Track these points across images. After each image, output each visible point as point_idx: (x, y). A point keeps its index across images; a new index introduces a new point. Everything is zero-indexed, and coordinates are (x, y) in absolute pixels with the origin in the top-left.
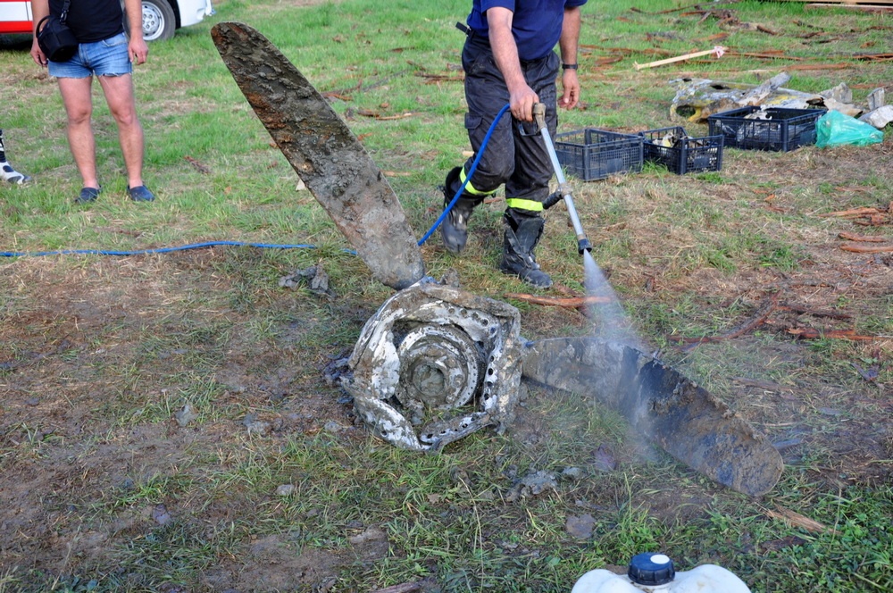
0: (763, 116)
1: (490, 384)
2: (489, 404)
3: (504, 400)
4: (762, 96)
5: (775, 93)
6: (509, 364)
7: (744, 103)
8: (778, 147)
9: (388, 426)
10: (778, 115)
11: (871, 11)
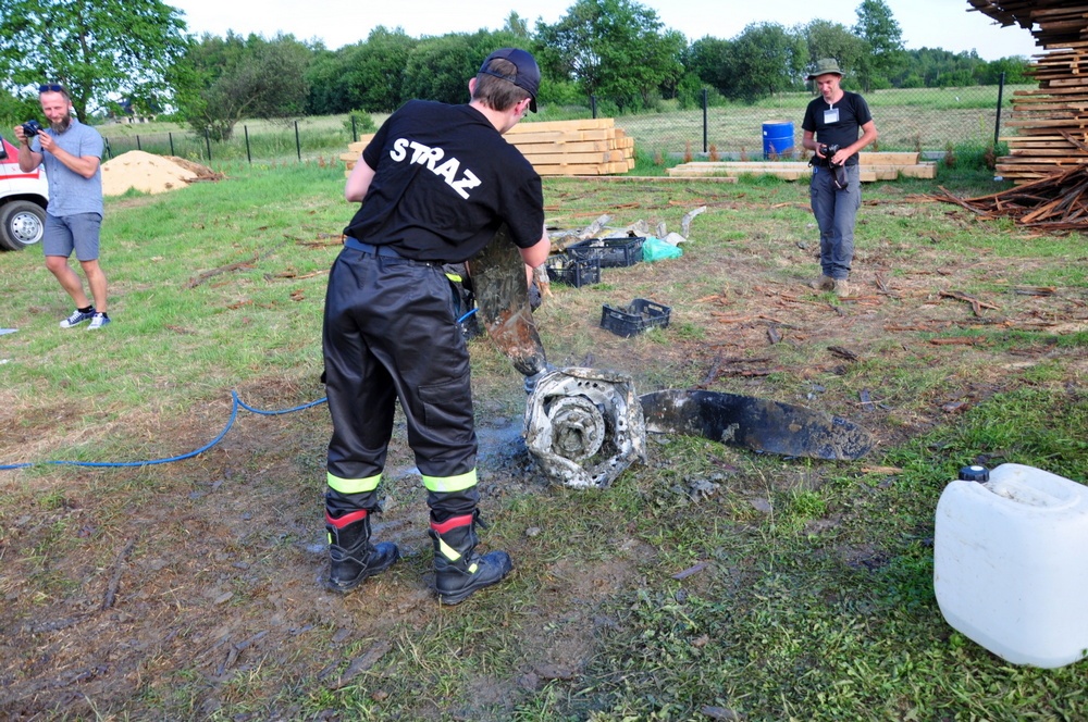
0: (602, 244)
1: (622, 432)
2: (625, 447)
3: (636, 442)
4: (595, 232)
5: (602, 228)
6: (632, 415)
7: (583, 237)
8: (624, 264)
9: (568, 474)
10: (612, 243)
11: (586, 180)
